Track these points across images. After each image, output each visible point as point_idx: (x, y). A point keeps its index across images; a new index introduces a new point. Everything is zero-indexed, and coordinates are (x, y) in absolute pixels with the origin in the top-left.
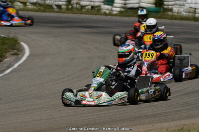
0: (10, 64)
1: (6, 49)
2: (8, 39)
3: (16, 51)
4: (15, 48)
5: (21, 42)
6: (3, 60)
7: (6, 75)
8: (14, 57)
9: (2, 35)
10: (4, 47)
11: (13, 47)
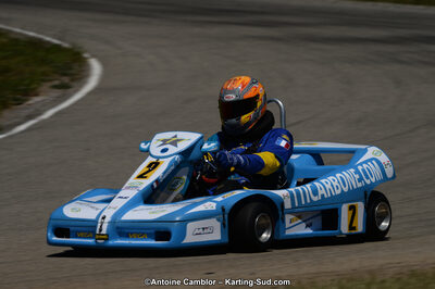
0: (37, 110)
3: (66, 80)
4: (70, 72)
5: (94, 56)
6: (27, 100)
9: (56, 41)
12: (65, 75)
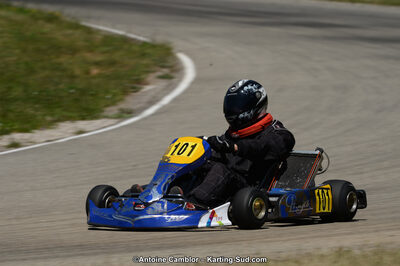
0: (154, 97)
1: (147, 66)
2: (153, 46)
3: (167, 71)
4: (167, 64)
5: (180, 51)
6: (141, 88)
7: (145, 119)
8: (163, 83)
9: (141, 38)
10: (145, 62)
11: (163, 62)
12: (163, 67)
